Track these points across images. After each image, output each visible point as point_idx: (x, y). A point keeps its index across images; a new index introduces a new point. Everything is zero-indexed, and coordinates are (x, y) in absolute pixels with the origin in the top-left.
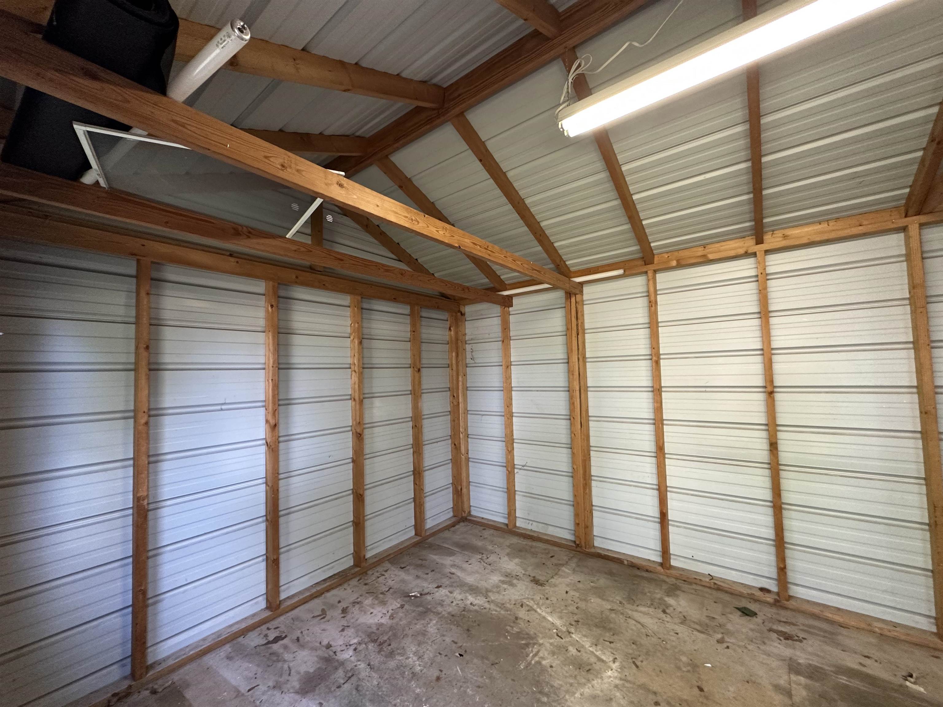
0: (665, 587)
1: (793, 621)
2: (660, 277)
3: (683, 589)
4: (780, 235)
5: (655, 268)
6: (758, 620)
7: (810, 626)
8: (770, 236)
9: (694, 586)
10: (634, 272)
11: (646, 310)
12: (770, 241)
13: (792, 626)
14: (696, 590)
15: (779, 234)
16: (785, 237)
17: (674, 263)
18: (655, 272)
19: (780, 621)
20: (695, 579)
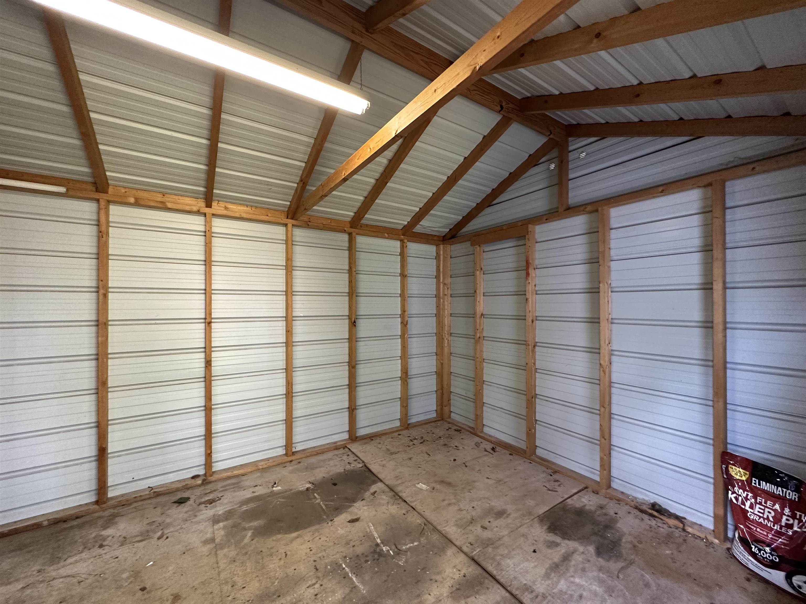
0: (100, 522)
1: (215, 488)
2: (113, 209)
3: (122, 514)
4: (223, 206)
5: (110, 199)
6: (191, 502)
7: (225, 486)
8: (216, 204)
9: (134, 505)
10: (81, 195)
11: (95, 239)
12: (217, 207)
13: (214, 492)
14: (135, 508)
15: (222, 204)
16: (226, 208)
17: (132, 200)
18: (109, 202)
19: (206, 494)
20: (136, 497)
